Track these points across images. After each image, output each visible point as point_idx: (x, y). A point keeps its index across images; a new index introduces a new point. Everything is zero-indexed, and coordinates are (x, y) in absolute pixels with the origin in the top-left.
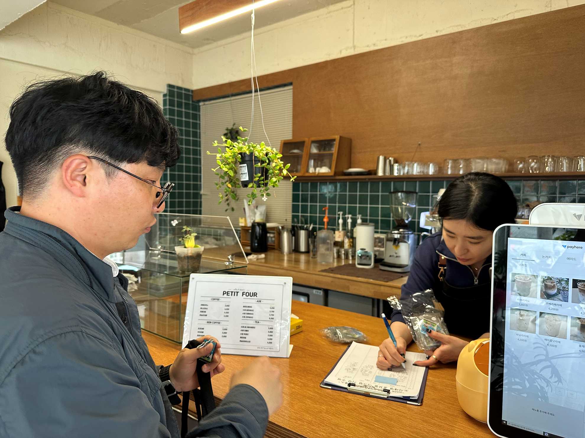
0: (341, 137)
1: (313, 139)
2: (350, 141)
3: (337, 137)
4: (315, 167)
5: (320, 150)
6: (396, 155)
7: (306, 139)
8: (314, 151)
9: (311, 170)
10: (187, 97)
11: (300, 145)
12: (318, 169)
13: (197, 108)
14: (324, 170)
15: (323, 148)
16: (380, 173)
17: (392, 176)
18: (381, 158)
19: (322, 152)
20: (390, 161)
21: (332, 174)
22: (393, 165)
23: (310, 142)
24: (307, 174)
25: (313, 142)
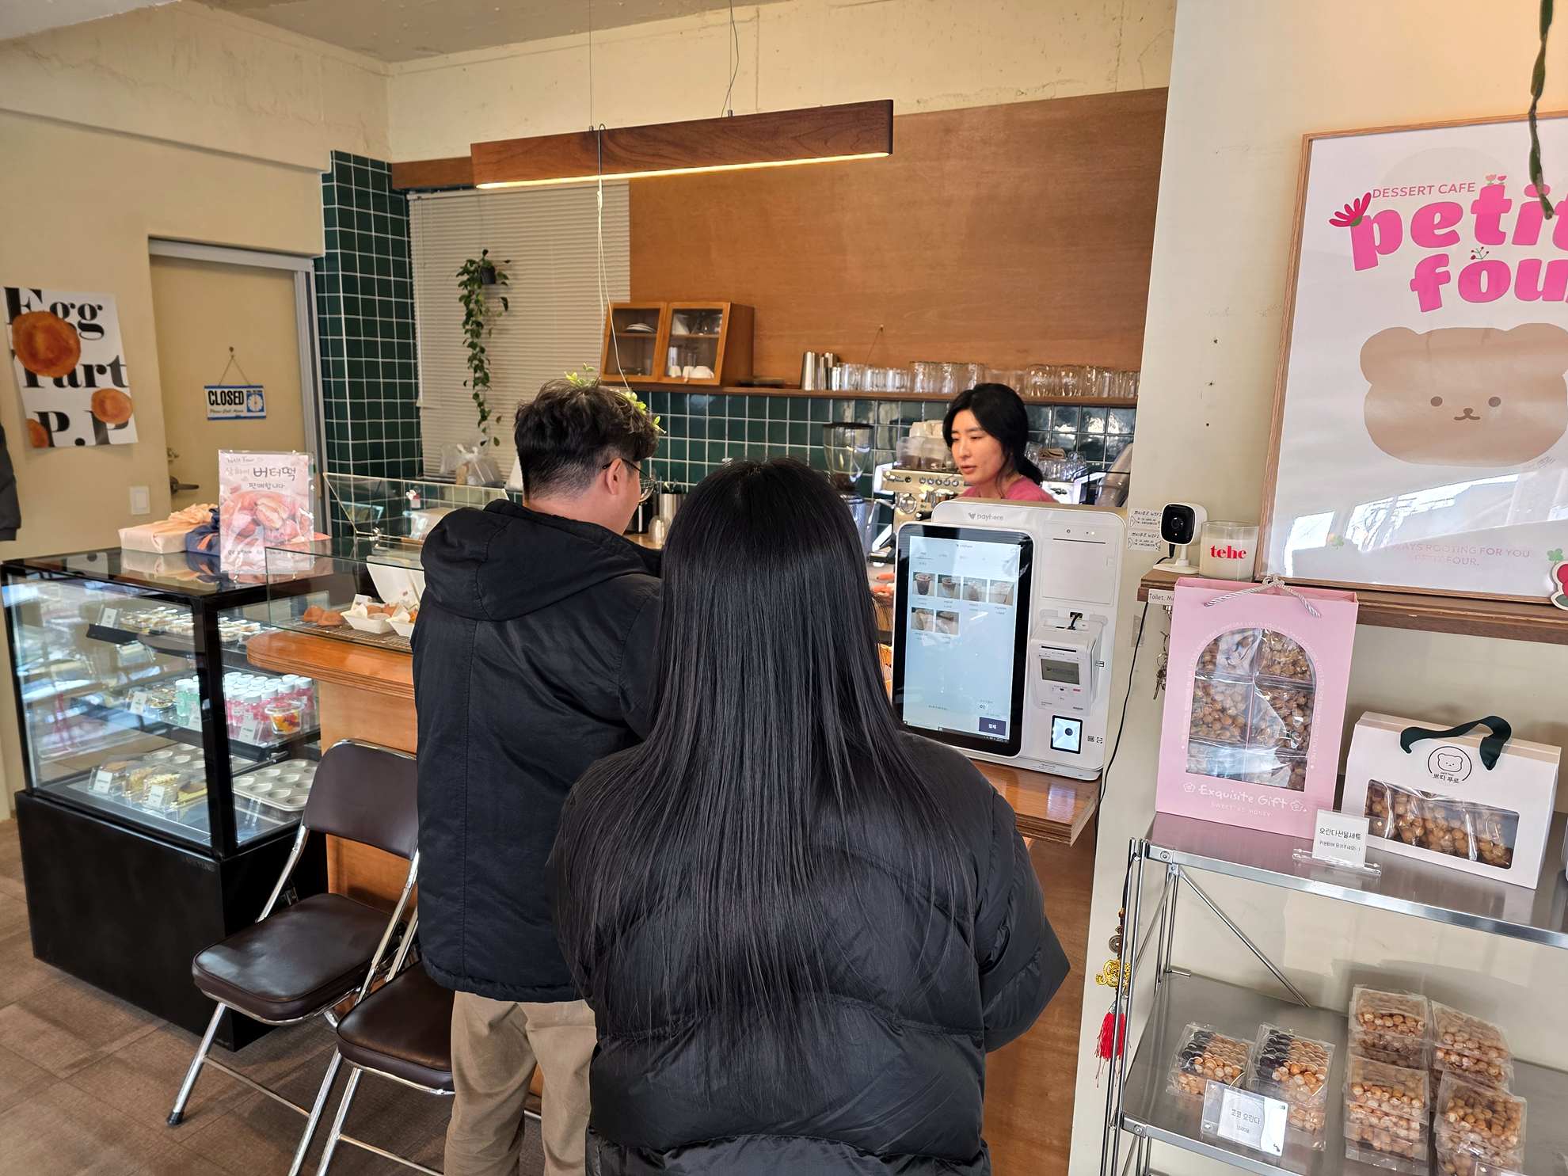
0: (732, 305)
1: (678, 305)
2: (751, 311)
3: (726, 307)
4: (682, 364)
5: (690, 331)
6: (838, 348)
7: (662, 305)
8: (680, 330)
9: (674, 371)
10: (379, 181)
11: (650, 315)
12: (687, 369)
13: (402, 208)
14: (700, 373)
15: (696, 326)
16: (808, 386)
17: (828, 393)
18: (810, 356)
19: (693, 335)
20: (826, 360)
21: (717, 383)
22: (831, 369)
23: (671, 312)
24: (665, 381)
25: (676, 311)
